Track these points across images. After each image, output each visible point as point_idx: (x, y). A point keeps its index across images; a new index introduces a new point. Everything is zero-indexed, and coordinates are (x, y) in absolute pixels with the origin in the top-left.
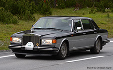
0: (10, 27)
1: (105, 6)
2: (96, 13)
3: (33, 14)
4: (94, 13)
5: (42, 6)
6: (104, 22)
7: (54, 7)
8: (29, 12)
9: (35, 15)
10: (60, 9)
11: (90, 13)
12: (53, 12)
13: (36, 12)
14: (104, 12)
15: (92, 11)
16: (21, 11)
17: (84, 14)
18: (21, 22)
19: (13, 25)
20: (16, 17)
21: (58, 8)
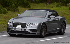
0: (1, 16)
1: (67, 2)
2: (61, 7)
3: (17, 6)
4: (60, 7)
5: (23, 1)
6: (67, 13)
7: (32, 2)
8: (15, 5)
9: (19, 8)
10: (36, 3)
11: (57, 7)
12: (31, 6)
13: (19, 6)
14: (66, 6)
15: (58, 5)
16: (9, 5)
17: (52, 7)
18: (9, 12)
19: (3, 15)
20: (5, 9)
21: (34, 3)
